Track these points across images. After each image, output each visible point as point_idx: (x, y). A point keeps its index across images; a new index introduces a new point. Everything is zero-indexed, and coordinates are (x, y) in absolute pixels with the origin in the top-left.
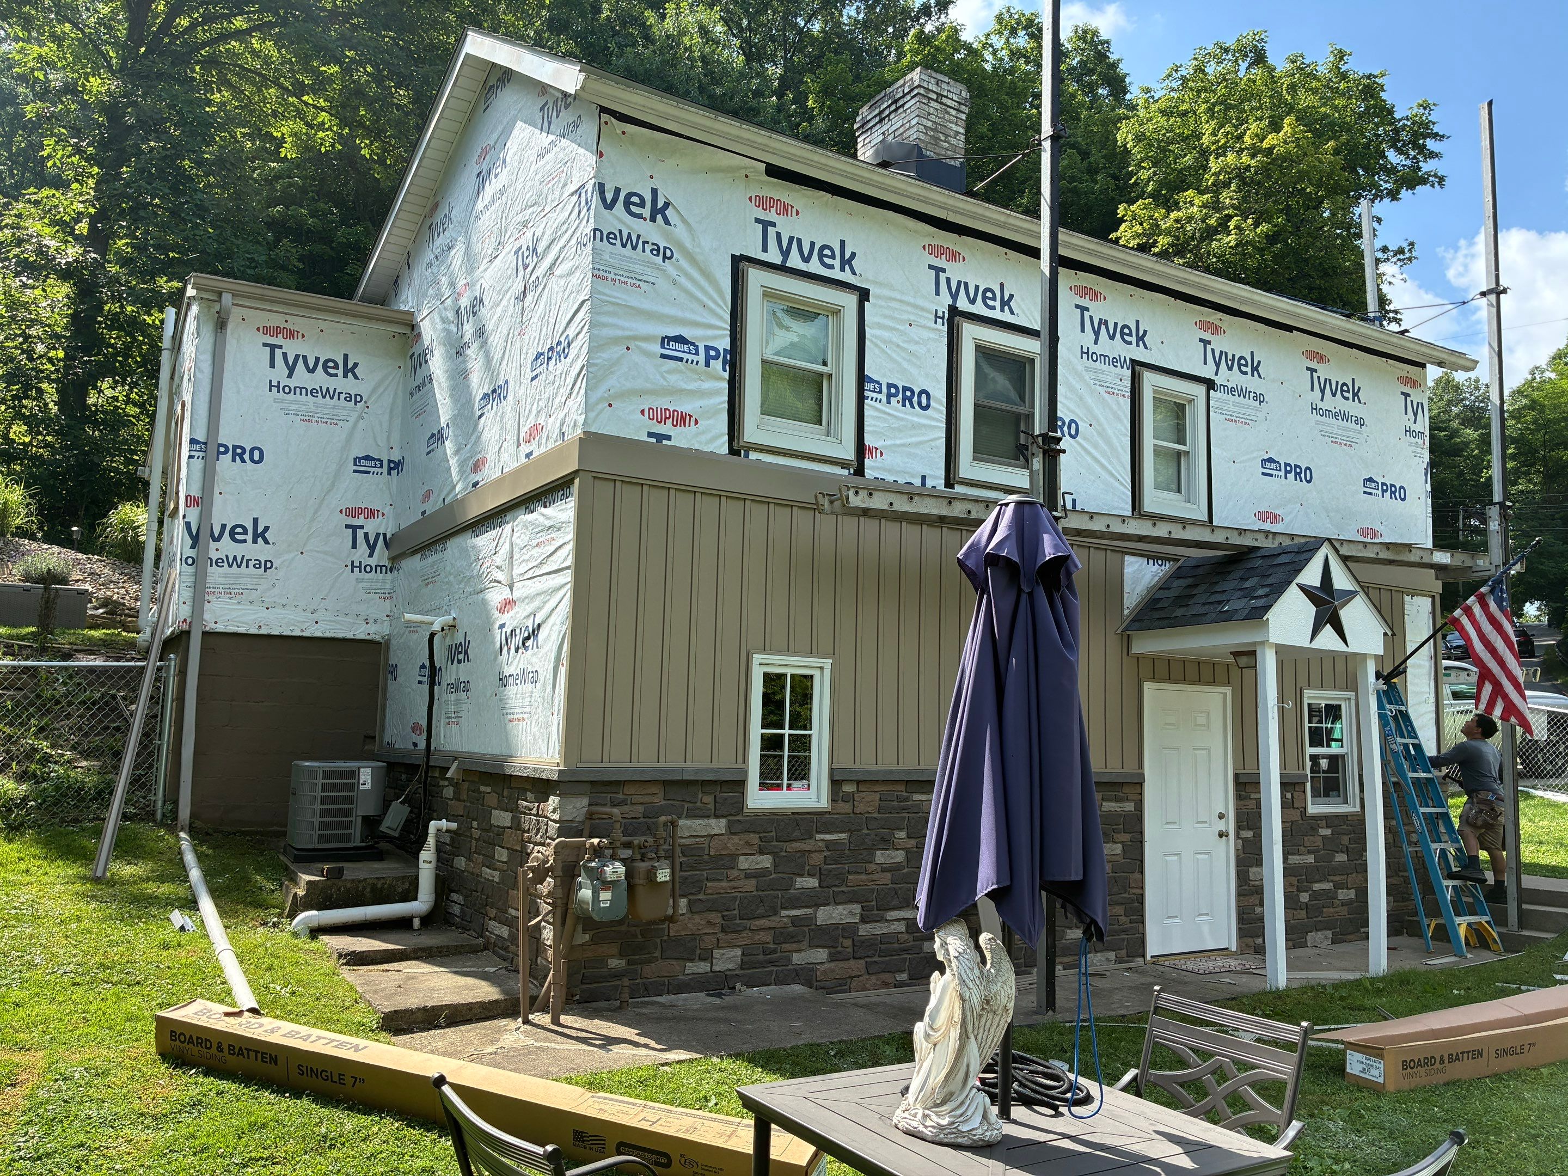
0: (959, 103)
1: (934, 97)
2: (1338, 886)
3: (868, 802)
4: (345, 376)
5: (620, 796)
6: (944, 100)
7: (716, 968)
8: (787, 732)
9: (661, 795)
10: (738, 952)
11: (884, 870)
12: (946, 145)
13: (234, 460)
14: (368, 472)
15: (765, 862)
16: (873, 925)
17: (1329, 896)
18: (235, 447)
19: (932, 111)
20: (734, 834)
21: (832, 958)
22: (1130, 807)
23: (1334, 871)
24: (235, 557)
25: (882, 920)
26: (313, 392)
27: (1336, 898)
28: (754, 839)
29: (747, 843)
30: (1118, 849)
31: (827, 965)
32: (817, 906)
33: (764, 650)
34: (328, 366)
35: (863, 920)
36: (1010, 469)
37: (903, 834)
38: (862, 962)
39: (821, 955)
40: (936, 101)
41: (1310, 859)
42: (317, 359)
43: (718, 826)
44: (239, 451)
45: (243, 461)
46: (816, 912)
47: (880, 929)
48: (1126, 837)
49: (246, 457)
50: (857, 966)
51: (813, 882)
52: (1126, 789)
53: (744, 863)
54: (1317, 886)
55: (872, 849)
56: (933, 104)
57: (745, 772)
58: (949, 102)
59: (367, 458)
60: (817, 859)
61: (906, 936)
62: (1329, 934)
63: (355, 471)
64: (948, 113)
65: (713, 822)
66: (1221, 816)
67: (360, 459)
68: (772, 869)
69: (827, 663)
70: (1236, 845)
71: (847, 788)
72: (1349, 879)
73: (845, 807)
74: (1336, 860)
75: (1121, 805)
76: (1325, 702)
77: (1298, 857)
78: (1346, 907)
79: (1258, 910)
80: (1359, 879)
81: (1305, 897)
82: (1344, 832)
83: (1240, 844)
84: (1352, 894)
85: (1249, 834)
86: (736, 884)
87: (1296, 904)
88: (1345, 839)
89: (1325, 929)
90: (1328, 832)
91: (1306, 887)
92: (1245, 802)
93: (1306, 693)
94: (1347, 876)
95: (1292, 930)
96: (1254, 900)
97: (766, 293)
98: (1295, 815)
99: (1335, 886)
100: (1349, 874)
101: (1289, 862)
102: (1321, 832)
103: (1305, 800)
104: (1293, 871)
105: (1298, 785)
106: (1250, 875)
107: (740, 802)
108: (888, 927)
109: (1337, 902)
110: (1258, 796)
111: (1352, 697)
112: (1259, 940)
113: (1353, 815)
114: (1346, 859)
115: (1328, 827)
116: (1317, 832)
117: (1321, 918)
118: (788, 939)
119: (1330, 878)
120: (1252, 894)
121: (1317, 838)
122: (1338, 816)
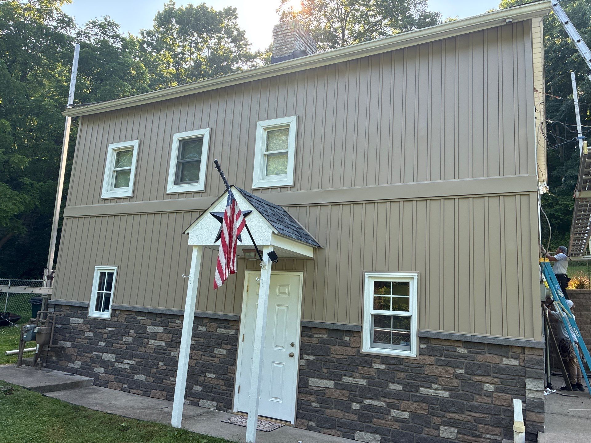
2: (391, 406)
3: (123, 318)
5: (61, 309)
7: (75, 367)
8: (104, 292)
9: (70, 310)
10: (80, 363)
11: (125, 344)
15: (91, 334)
16: (119, 364)
17: (382, 412)
20: (84, 324)
21: (105, 372)
22: (232, 332)
23: (387, 395)
25: (122, 362)
27: (389, 414)
28: (89, 326)
29: (87, 328)
30: (224, 352)
31: (104, 375)
32: (103, 352)
33: (101, 264)
35: (117, 361)
37: (132, 331)
38: (114, 376)
39: (102, 370)
41: (364, 382)
43: (81, 321)
46: (103, 355)
47: (121, 366)
48: (229, 347)
50: (112, 377)
51: (104, 344)
52: (231, 324)
53: (86, 334)
54: (367, 402)
55: (122, 336)
57: (89, 304)
60: (105, 336)
61: (129, 371)
62: (378, 437)
66: (292, 345)
68: (93, 337)
69: (115, 268)
70: (299, 363)
71: (117, 312)
72: (403, 404)
73: (115, 319)
74: (390, 387)
75: (228, 331)
76: (392, 280)
77: (351, 379)
78: (399, 424)
79: (314, 404)
80: (414, 406)
81: (356, 406)
82: (399, 369)
83: (303, 362)
84: (406, 415)
85: (312, 358)
86: (83, 340)
87: (348, 409)
88: (401, 375)
89: (374, 432)
90: (383, 367)
91: (358, 399)
92: (310, 339)
93: (367, 275)
94: (401, 401)
95: (342, 425)
96: (312, 398)
97: (114, 150)
98: (351, 351)
99: (387, 405)
100: (403, 400)
101: (343, 381)
102: (375, 366)
103: (360, 343)
104: (345, 387)
105: (357, 333)
106: (310, 382)
107: (87, 314)
108: (123, 366)
109: (390, 417)
110: (321, 336)
111: (414, 277)
112: (313, 424)
113: (410, 359)
114: (401, 389)
115: (383, 363)
116: (372, 365)
117: (371, 425)
118: (94, 362)
119: (382, 399)
120: (311, 394)
121: (371, 369)
122: (393, 358)
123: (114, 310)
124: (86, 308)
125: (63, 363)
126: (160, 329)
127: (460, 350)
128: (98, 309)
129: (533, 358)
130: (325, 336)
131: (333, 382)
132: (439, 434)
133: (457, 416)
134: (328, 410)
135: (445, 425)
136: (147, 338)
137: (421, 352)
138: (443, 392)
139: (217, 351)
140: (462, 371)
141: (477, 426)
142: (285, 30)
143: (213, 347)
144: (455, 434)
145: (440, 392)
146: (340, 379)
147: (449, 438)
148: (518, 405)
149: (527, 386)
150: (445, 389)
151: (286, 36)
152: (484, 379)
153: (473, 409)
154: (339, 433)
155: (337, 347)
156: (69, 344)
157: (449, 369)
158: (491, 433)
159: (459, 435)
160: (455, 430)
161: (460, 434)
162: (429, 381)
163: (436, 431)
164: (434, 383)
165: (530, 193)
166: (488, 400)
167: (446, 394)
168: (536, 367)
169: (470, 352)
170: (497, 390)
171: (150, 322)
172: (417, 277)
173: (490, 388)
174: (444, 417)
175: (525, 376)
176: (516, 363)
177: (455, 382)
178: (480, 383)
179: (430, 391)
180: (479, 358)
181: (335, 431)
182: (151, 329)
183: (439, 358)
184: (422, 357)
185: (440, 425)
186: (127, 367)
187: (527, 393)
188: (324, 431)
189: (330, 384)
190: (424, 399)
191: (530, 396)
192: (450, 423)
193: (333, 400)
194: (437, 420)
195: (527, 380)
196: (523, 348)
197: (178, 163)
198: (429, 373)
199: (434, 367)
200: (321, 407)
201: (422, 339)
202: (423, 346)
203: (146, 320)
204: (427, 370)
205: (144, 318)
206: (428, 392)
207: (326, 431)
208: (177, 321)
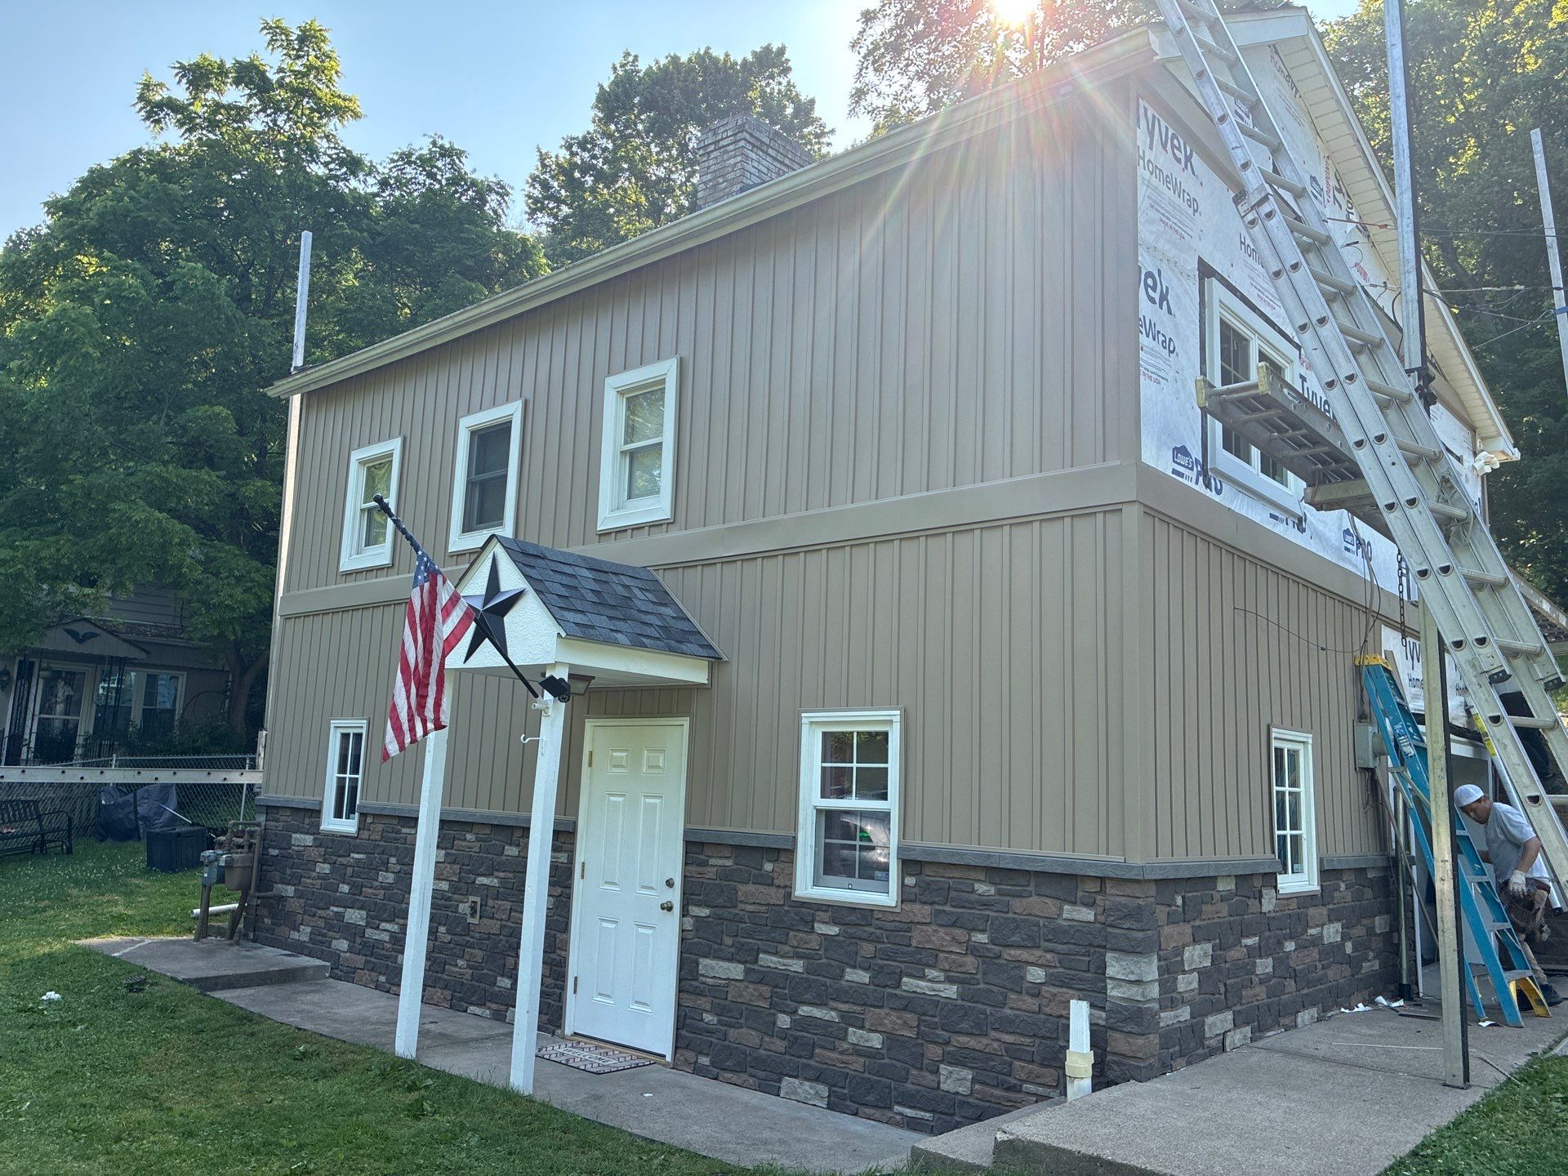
1: (712, 148)
2: (849, 1020)
3: (378, 831)
5: (278, 816)
6: (722, 143)
7: (301, 938)
8: (347, 776)
9: (291, 817)
10: (309, 930)
11: (382, 888)
12: (724, 185)
15: (327, 869)
16: (372, 931)
17: (832, 1034)
19: (711, 162)
20: (315, 847)
21: (350, 950)
22: (563, 858)
23: (843, 995)
25: (377, 928)
27: (845, 1039)
28: (322, 851)
29: (321, 854)
31: (348, 955)
32: (345, 907)
33: (342, 716)
35: (368, 925)
37: (394, 860)
38: (364, 958)
39: (343, 945)
40: (715, 150)
41: (797, 966)
43: (309, 840)
46: (345, 912)
47: (376, 935)
48: (558, 891)
50: (359, 960)
51: (347, 889)
52: (561, 839)
53: (317, 868)
54: (805, 1010)
55: (377, 870)
56: (712, 155)
57: (321, 804)
60: (349, 871)
61: (388, 946)
62: (824, 1090)
65: (307, 837)
66: (670, 884)
68: (330, 875)
69: (364, 723)
70: (682, 924)
71: (369, 820)
72: (871, 1015)
73: (365, 834)
74: (847, 977)
75: (556, 854)
76: (855, 729)
77: (775, 959)
78: (862, 1060)
79: (707, 1017)
80: (891, 1019)
81: (784, 1021)
82: (865, 936)
83: (689, 923)
84: (876, 1041)
85: (704, 912)
86: (314, 882)
87: (770, 1029)
88: (867, 949)
89: (817, 1080)
90: (833, 930)
91: (787, 1006)
92: (700, 869)
93: (806, 717)
94: (867, 1009)
95: (759, 1063)
96: (705, 1003)
97: (362, 463)
98: (775, 896)
99: (842, 1017)
100: (871, 1006)
101: (760, 963)
102: (821, 928)
103: (791, 875)
104: (764, 977)
105: (784, 853)
106: (700, 967)
107: (318, 825)
108: (380, 935)
109: (845, 1046)
110: (720, 862)
111: (894, 719)
112: (704, 1060)
113: (884, 911)
114: (867, 980)
115: (835, 922)
116: (813, 927)
117: (812, 1062)
118: (330, 928)
119: (832, 1004)
120: (701, 994)
121: (813, 937)
122: (853, 909)
123: (363, 815)
124: (317, 813)
125: (282, 930)
126: (440, 855)
127: (981, 888)
128: (338, 814)
129: (1120, 903)
130: (729, 863)
131: (742, 966)
132: (939, 1083)
133: (972, 1042)
134: (732, 1030)
135: (950, 1064)
137: (905, 896)
138: (947, 986)
140: (982, 938)
141: (1011, 1065)
142: (722, 139)
144: (969, 1084)
145: (941, 986)
146: (756, 961)
147: (958, 1093)
148: (1080, 1015)
149: (1110, 972)
150: (950, 980)
151: (726, 152)
152: (1024, 955)
153: (1004, 1025)
154: (751, 1080)
155: (751, 887)
156: (290, 890)
157: (958, 932)
158: (1038, 1081)
159: (977, 1087)
160: (968, 1074)
161: (982, 1083)
162: (922, 960)
163: (933, 1077)
164: (933, 967)
165: (1125, 508)
166: (1031, 1003)
167: (951, 991)
168: (1127, 925)
169: (1000, 893)
170: (1052, 980)
172: (898, 718)
173: (1036, 975)
174: (948, 1043)
175: (1105, 947)
176: (1087, 915)
177: (970, 963)
178: (1017, 964)
179: (922, 986)
180: (1017, 904)
181: (745, 1076)
183: (941, 908)
184: (908, 907)
185: (942, 1062)
186: (386, 937)
187: (1110, 984)
188: (724, 1077)
189: (736, 971)
190: (910, 1004)
191: (1114, 993)
192: (959, 1059)
193: (743, 1007)
194: (933, 1052)
195: (1109, 955)
196: (1102, 880)
197: (470, 484)
198: (919, 942)
199: (930, 929)
200: (719, 1022)
201: (909, 864)
202: (910, 881)
204: (917, 936)
206: (918, 986)
207: (728, 1075)
208: (469, 836)
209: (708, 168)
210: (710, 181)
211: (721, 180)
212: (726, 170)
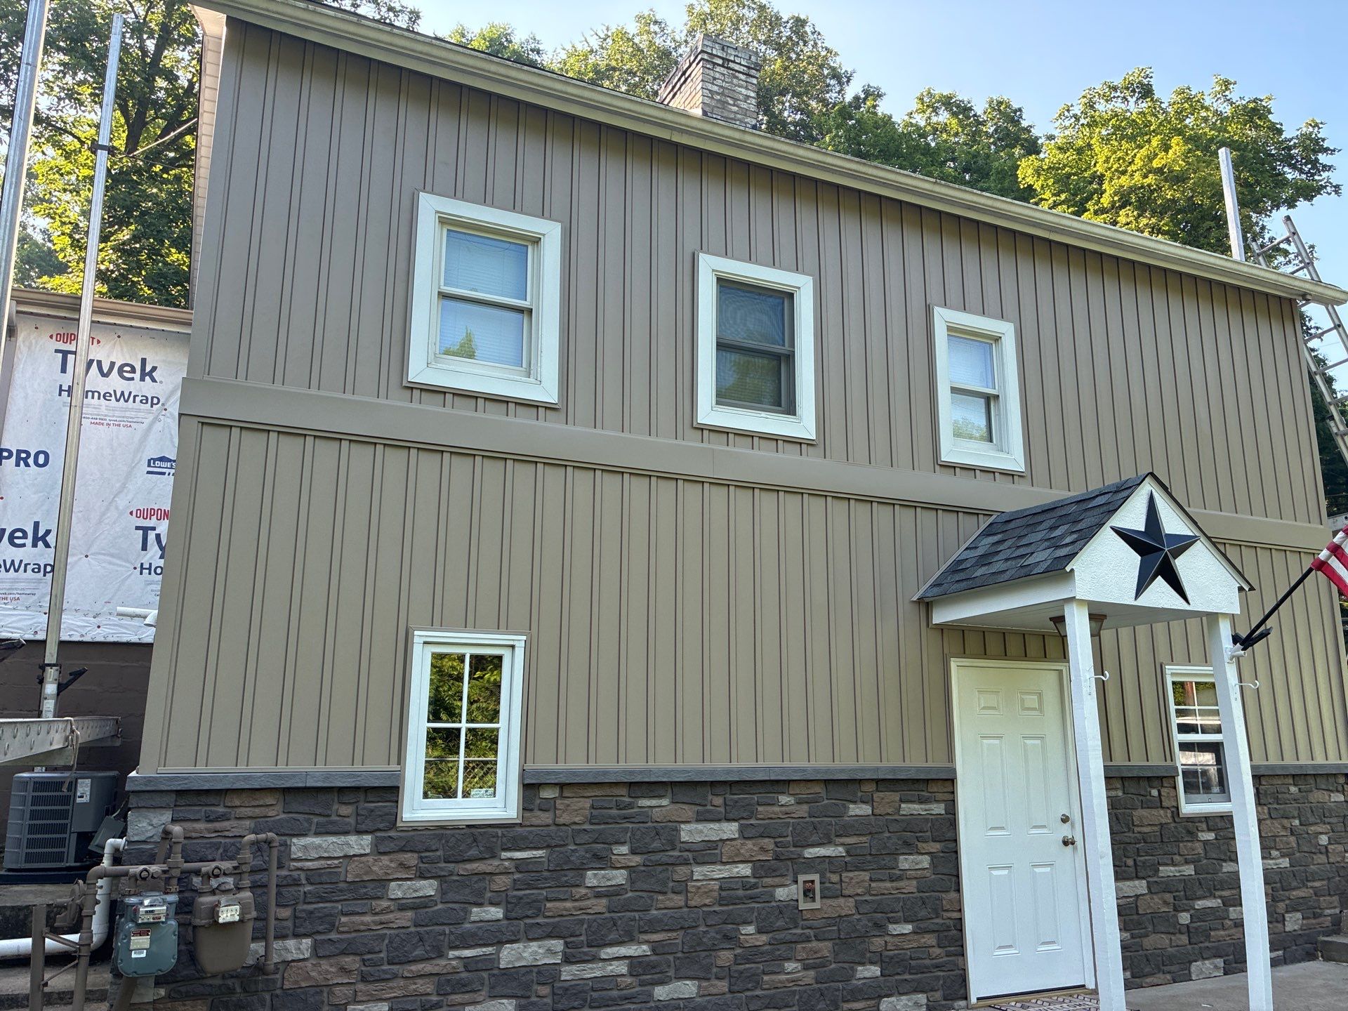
0: (749, 68)
1: (720, 62)
2: (1228, 903)
3: (577, 810)
4: (142, 379)
5: (221, 810)
6: (731, 65)
8: (464, 725)
9: (279, 807)
10: (384, 1008)
11: (598, 896)
12: (735, 109)
13: (18, 465)
14: (163, 474)
15: (428, 888)
16: (581, 966)
17: (1220, 917)
18: (19, 452)
19: (717, 75)
20: (384, 853)
22: (939, 809)
24: (13, 562)
25: (595, 959)
26: (106, 396)
28: (411, 859)
29: (402, 865)
30: (925, 861)
32: (501, 943)
33: (431, 626)
34: (124, 371)
35: (568, 960)
36: (763, 414)
37: (624, 849)
39: (506, 1008)
40: (723, 66)
41: (1189, 870)
42: (113, 364)
43: (360, 844)
44: (23, 455)
45: (27, 465)
46: (498, 952)
47: (592, 971)
48: (935, 847)
49: (31, 461)
51: (496, 913)
52: (932, 788)
53: (396, 891)
54: (1200, 904)
55: (581, 869)
56: (718, 69)
57: (400, 775)
58: (737, 67)
59: (162, 459)
60: (502, 882)
61: (629, 980)
62: (1220, 962)
63: (149, 472)
64: (737, 78)
65: (352, 839)
66: (1064, 819)
67: (155, 460)
68: (437, 898)
69: (520, 641)
71: (547, 793)
73: (542, 817)
74: (1223, 869)
75: (927, 807)
76: (1193, 680)
77: (1170, 868)
81: (1184, 918)
82: (1231, 835)
86: (384, 918)
89: (1213, 957)
90: (1211, 835)
91: (1184, 904)
93: (1167, 670)
95: (1171, 960)
98: (1164, 816)
99: (1223, 902)
101: (1161, 875)
102: (1203, 836)
103: (1176, 797)
104: (1167, 886)
105: (1167, 779)
107: (394, 816)
108: (603, 968)
109: (1229, 923)
115: (1211, 829)
116: (1197, 837)
117: (1207, 944)
119: (1217, 893)
121: (1196, 843)
122: (1221, 817)
123: (530, 788)
124: (391, 792)
126: (730, 830)
127: (1292, 789)
128: (439, 788)
130: (1119, 793)
131: (1145, 881)
132: (1284, 927)
133: (1300, 893)
134: (1145, 939)
135: (1290, 912)
136: (686, 863)
139: (905, 862)
141: (1318, 901)
143: (895, 854)
144: (1300, 922)
145: (1281, 861)
146: (1156, 874)
151: (735, 76)
152: (1317, 829)
153: (1314, 876)
154: (1168, 976)
155: (1143, 812)
156: (299, 948)
157: (1286, 822)
158: (1331, 906)
159: (1305, 922)
160: (1299, 915)
161: (1306, 919)
162: (1268, 845)
163: (1281, 925)
164: (1272, 849)
166: (1324, 858)
167: (1286, 862)
169: (1302, 791)
170: (1331, 843)
171: (689, 811)
173: (1324, 840)
174: (1287, 900)
177: (1293, 841)
178: (1316, 836)
179: (1271, 864)
180: (1311, 797)
181: (1161, 975)
182: (693, 833)
183: (1273, 806)
185: (1286, 914)
186: (622, 968)
188: (1147, 983)
189: (1143, 886)
192: (1294, 909)
193: (1150, 916)
194: (1281, 907)
198: (1265, 833)
199: (1269, 822)
200: (1133, 937)
203: (672, 806)
204: (1264, 829)
205: (665, 802)
206: (1268, 864)
207: (1149, 980)
208: (784, 799)
209: (715, 79)
210: (718, 94)
211: (731, 102)
212: (737, 96)
